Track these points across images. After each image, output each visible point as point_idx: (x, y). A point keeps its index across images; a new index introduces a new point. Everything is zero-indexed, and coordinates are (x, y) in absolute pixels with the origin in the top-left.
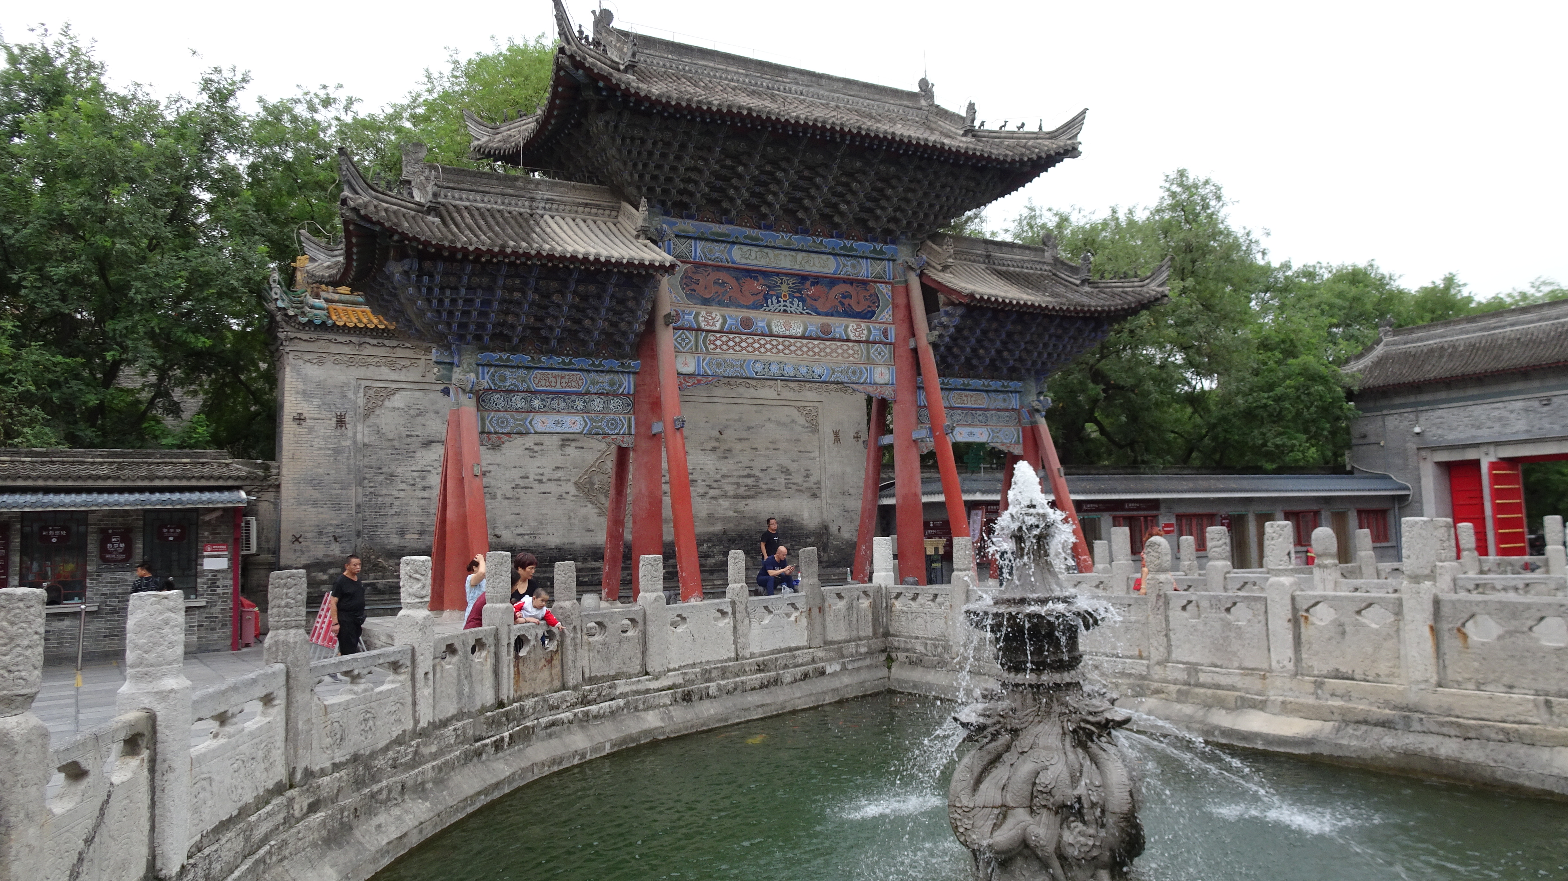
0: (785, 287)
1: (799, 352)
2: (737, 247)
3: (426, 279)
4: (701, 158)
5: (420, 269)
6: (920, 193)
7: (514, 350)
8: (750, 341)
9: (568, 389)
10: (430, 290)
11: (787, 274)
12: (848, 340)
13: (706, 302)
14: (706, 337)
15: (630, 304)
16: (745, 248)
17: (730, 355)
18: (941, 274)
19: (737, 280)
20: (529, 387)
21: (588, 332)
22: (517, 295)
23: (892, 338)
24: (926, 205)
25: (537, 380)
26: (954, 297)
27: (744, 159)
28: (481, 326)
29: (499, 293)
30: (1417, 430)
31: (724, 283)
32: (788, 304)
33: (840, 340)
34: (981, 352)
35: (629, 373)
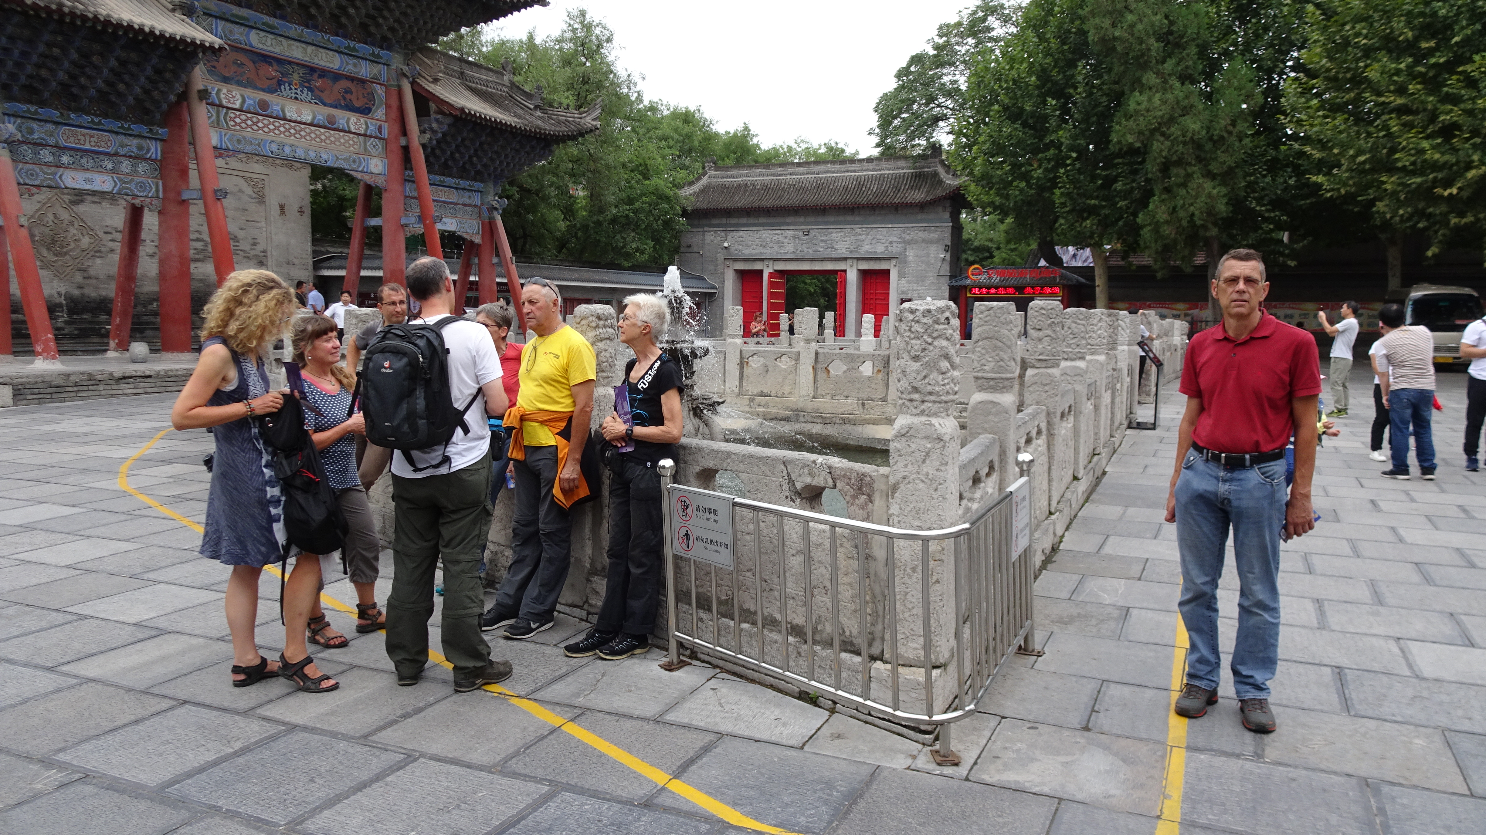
0: (296, 76)
1: (308, 138)
2: (254, 31)
6: (418, 11)
7: (42, 104)
8: (266, 122)
9: (97, 148)
11: (298, 64)
12: (350, 132)
13: (226, 80)
14: (226, 114)
15: (168, 75)
16: (262, 34)
17: (248, 133)
18: (432, 85)
19: (254, 63)
20: (57, 142)
21: (121, 95)
22: (56, 51)
23: (385, 134)
24: (421, 22)
25: (65, 136)
26: (445, 108)
29: (42, 48)
30: (726, 245)
31: (242, 64)
32: (299, 92)
33: (343, 131)
34: (457, 156)
35: (156, 139)
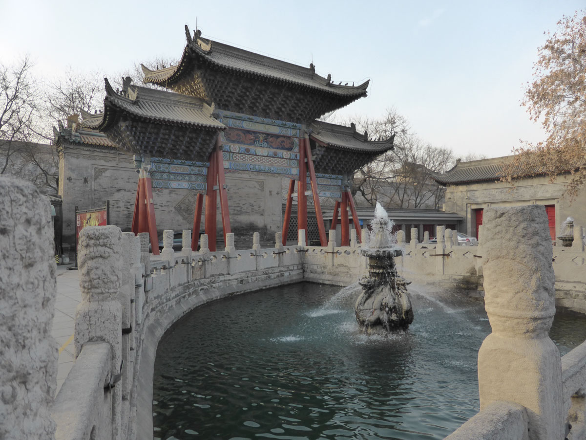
0: (261, 138)
1: (266, 162)
2: (244, 122)
3: (134, 129)
4: (233, 88)
5: (132, 125)
6: (311, 106)
7: (164, 157)
8: (248, 157)
9: (183, 172)
10: (135, 133)
11: (262, 133)
12: (283, 158)
13: (233, 142)
14: (233, 155)
15: (208, 142)
16: (248, 122)
17: (241, 162)
18: (317, 135)
19: (244, 134)
20: (169, 171)
21: (191, 151)
22: (167, 137)
23: (298, 158)
24: (313, 110)
25: (173, 168)
26: (322, 144)
27: (250, 90)
28: (152, 147)
29: (161, 135)
30: (467, 197)
31: (240, 135)
32: (262, 144)
33: (280, 158)
34: (329, 164)
35: (205, 167)
